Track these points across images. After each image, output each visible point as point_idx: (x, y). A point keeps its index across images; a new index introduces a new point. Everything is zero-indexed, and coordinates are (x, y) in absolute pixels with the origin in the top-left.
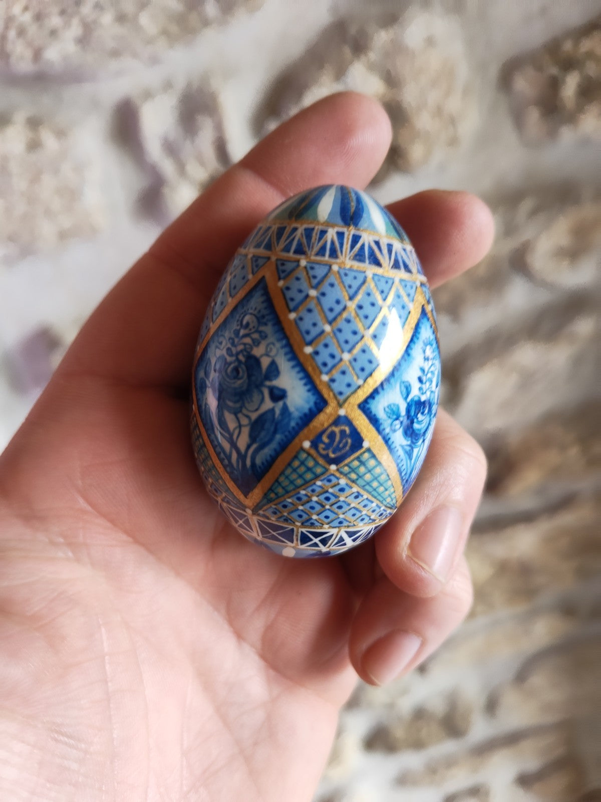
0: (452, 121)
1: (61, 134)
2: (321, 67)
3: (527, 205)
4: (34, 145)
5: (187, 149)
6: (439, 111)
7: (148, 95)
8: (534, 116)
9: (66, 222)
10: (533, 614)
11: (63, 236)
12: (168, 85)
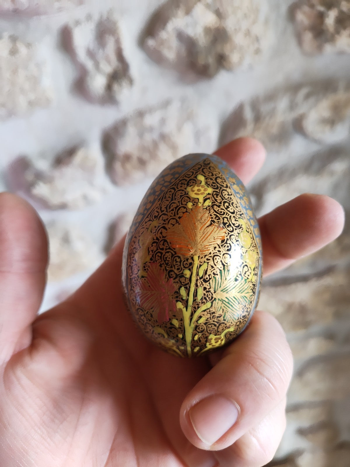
0: (257, 39)
1: (29, 45)
2: (178, 6)
3: (304, 91)
4: (13, 52)
5: (100, 54)
6: (248, 33)
7: (78, 23)
8: (308, 37)
9: (32, 96)
10: (307, 338)
11: (31, 104)
12: (89, 17)
